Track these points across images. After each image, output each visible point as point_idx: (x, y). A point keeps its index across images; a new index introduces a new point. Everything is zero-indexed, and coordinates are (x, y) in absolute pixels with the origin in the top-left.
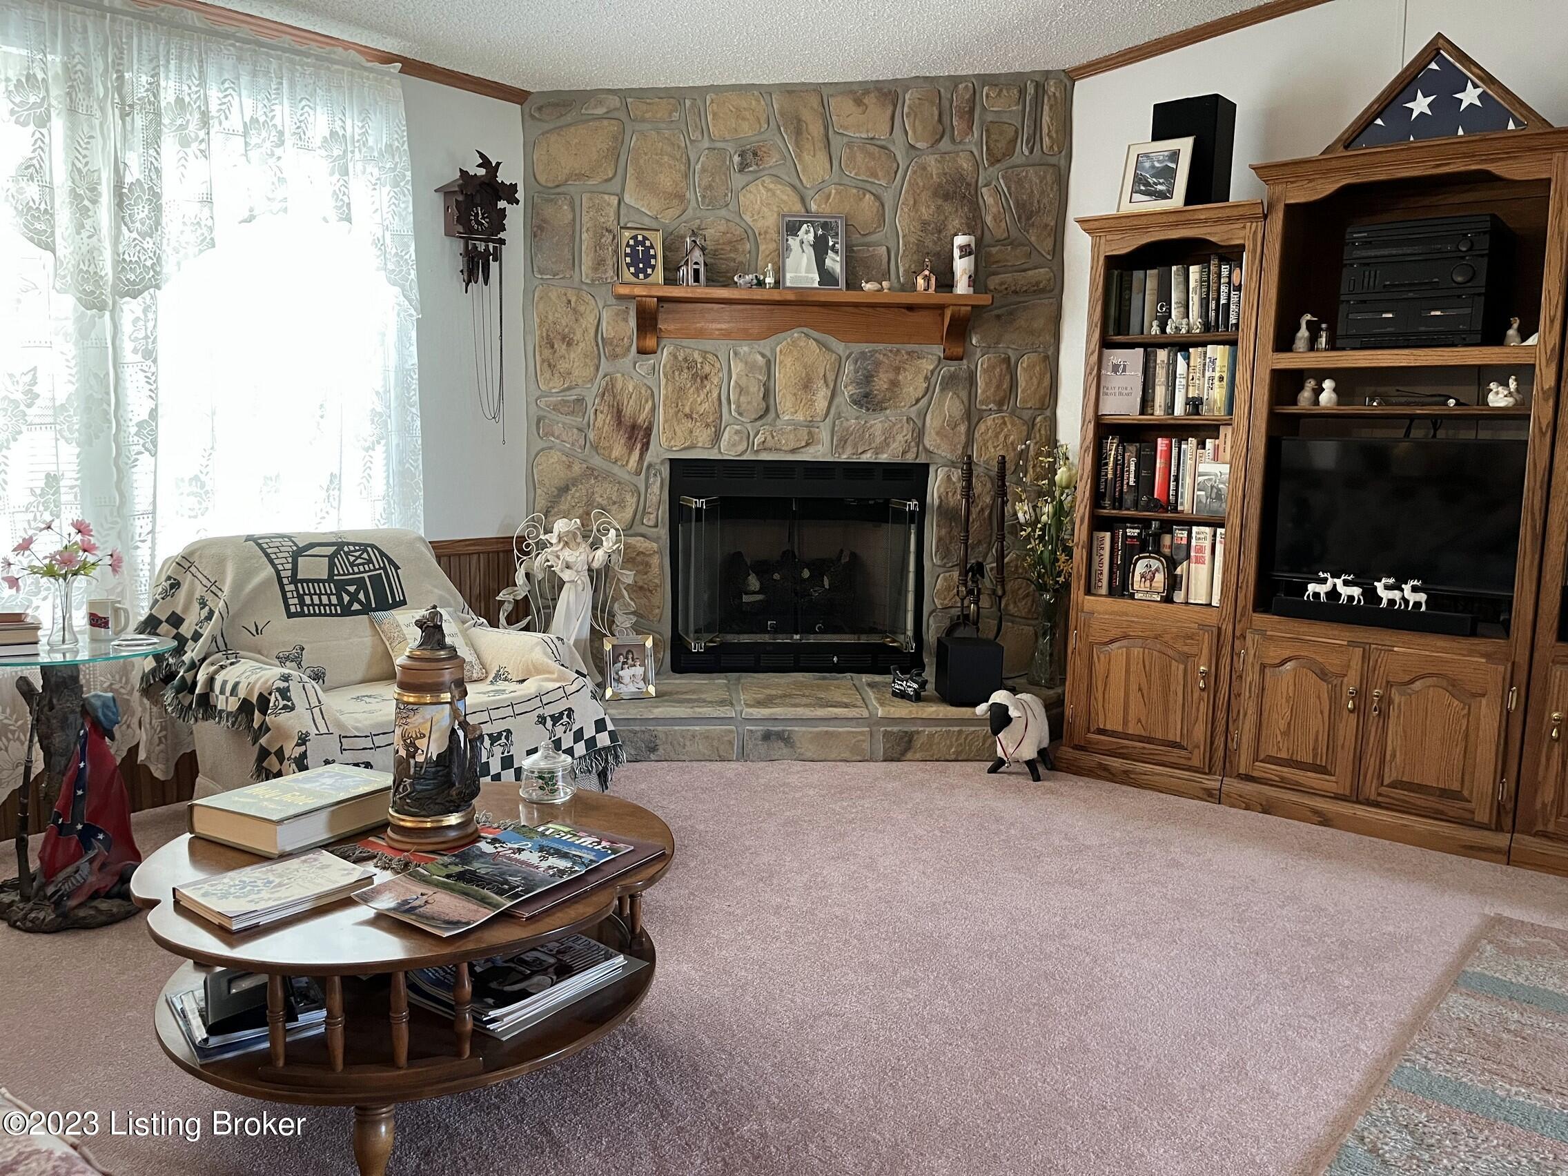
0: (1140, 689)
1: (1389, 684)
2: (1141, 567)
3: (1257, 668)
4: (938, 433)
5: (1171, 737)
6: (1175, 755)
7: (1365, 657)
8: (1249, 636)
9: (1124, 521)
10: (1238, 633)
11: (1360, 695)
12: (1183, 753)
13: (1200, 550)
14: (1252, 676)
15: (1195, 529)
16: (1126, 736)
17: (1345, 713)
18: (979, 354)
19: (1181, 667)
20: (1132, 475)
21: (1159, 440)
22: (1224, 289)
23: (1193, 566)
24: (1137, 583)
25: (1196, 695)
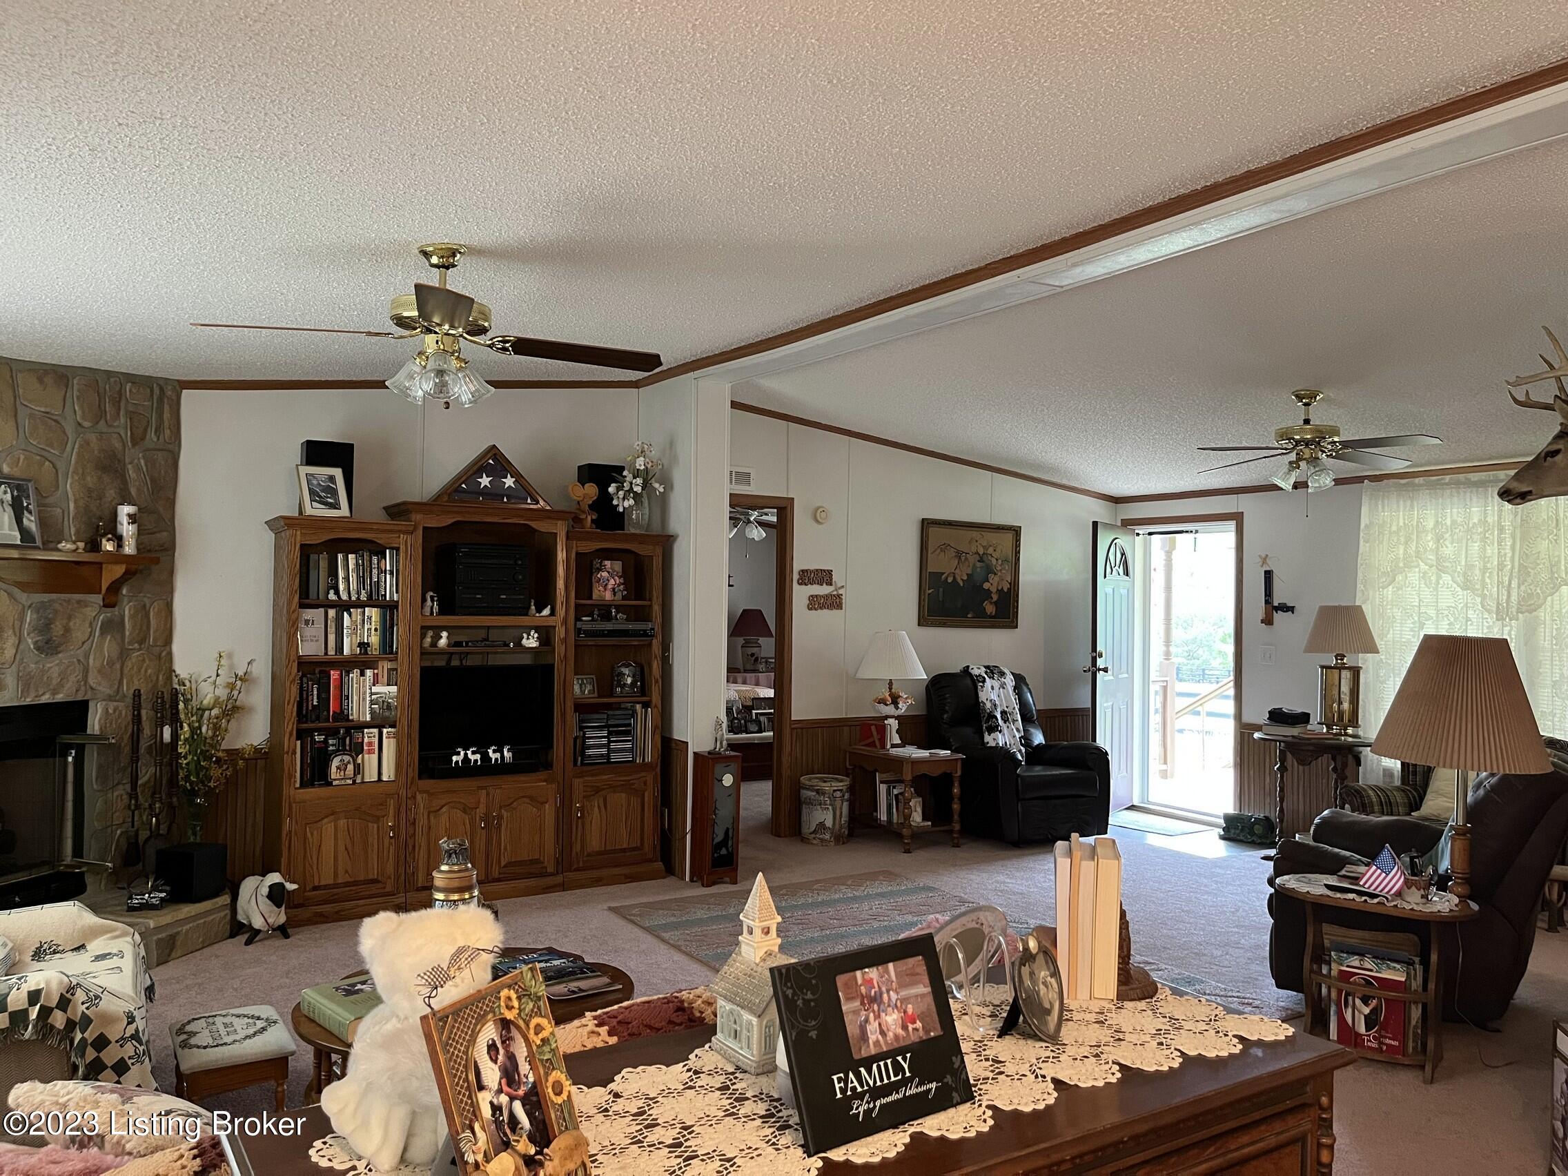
0: (346, 849)
1: (501, 808)
2: (336, 762)
3: (426, 817)
4: (99, 672)
5: (371, 877)
6: (374, 889)
7: (488, 795)
8: (419, 797)
9: (310, 732)
10: (409, 795)
11: (486, 818)
12: (380, 885)
13: (370, 744)
14: (422, 822)
15: (366, 730)
16: (336, 886)
17: (479, 830)
18: (125, 603)
19: (375, 826)
20: (315, 697)
21: (332, 672)
22: (375, 571)
23: (366, 756)
24: (334, 773)
25: (387, 841)
